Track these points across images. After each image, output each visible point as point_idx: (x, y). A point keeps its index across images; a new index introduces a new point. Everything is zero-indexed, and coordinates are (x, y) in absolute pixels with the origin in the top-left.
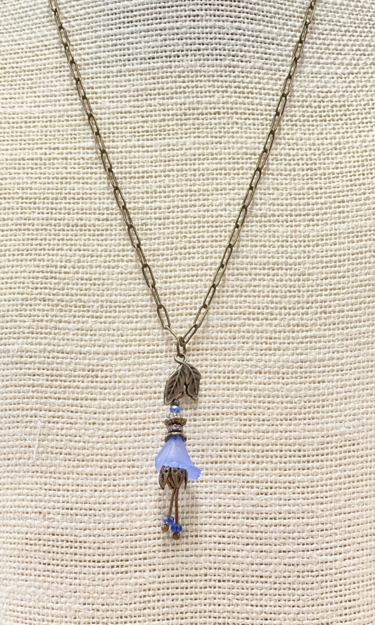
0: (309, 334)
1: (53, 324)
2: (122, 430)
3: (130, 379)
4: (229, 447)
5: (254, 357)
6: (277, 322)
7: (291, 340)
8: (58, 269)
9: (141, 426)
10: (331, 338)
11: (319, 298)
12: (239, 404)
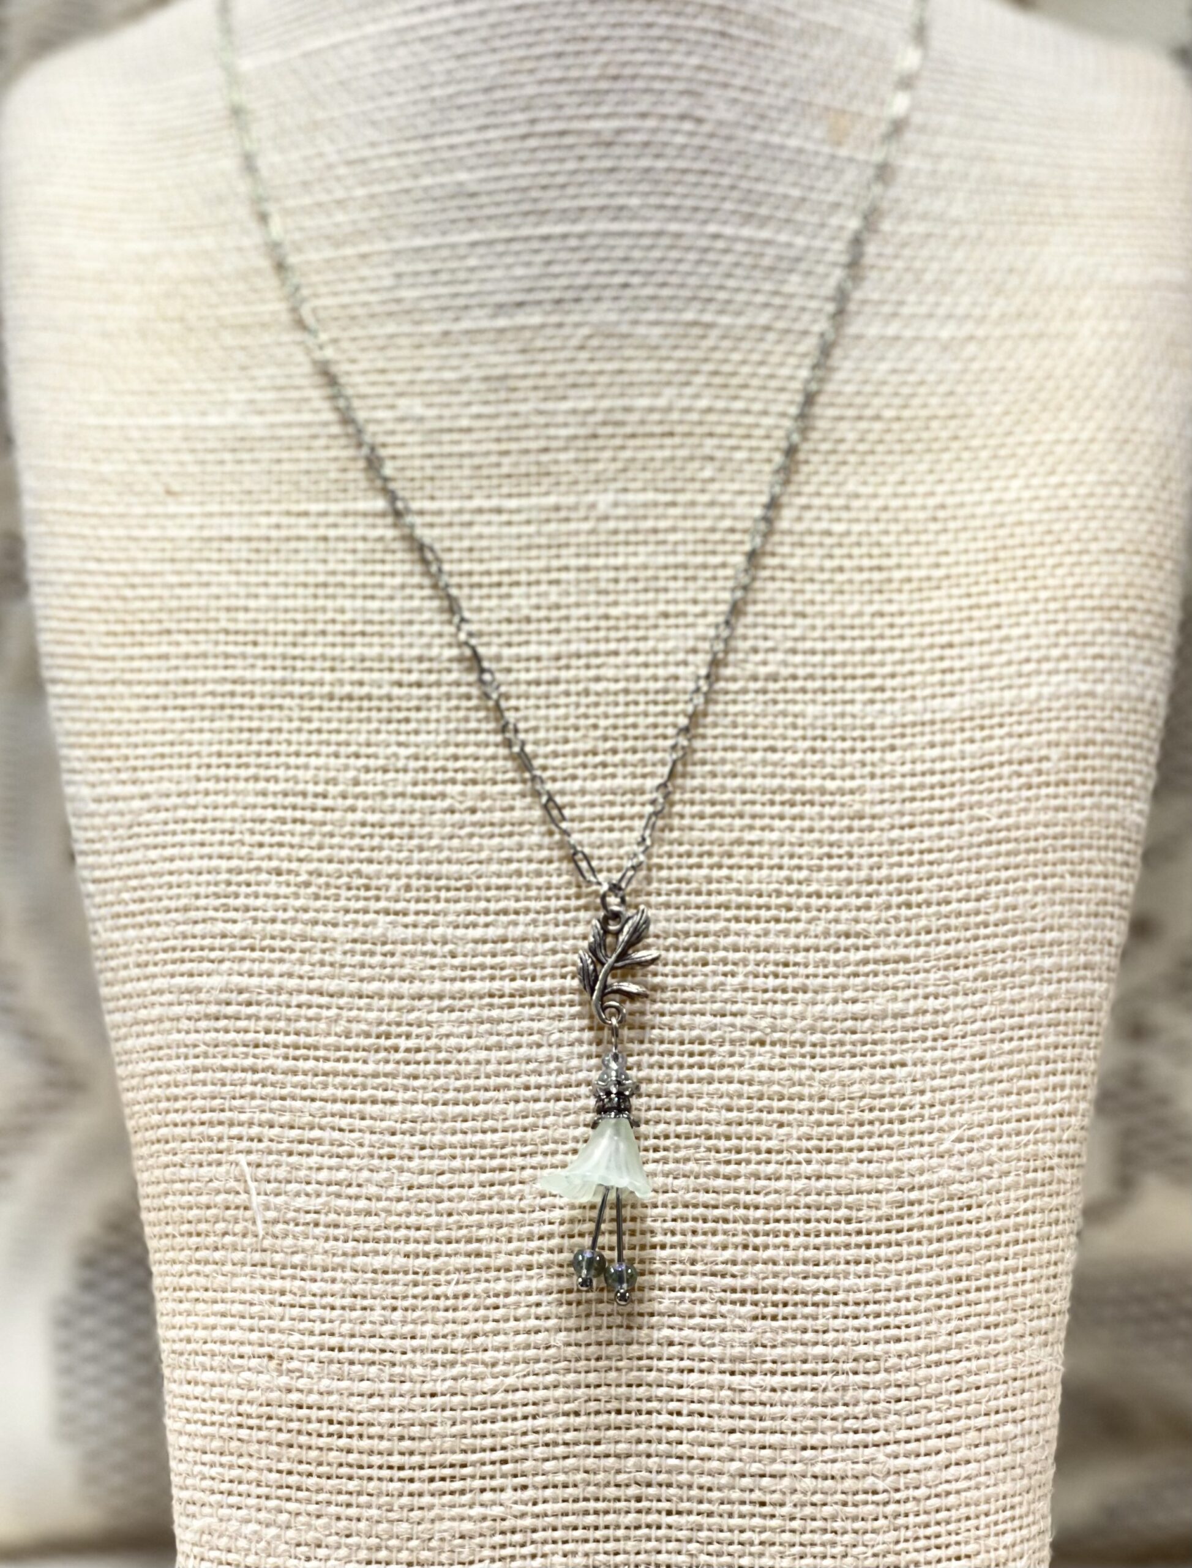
0: (872, 954)
1: (297, 928)
2: (453, 1171)
3: (473, 1056)
4: (691, 1212)
5: (750, 1008)
6: (800, 927)
7: (831, 969)
8: (310, 801)
9: (495, 1163)
10: (921, 964)
11: (897, 872)
12: (713, 1115)
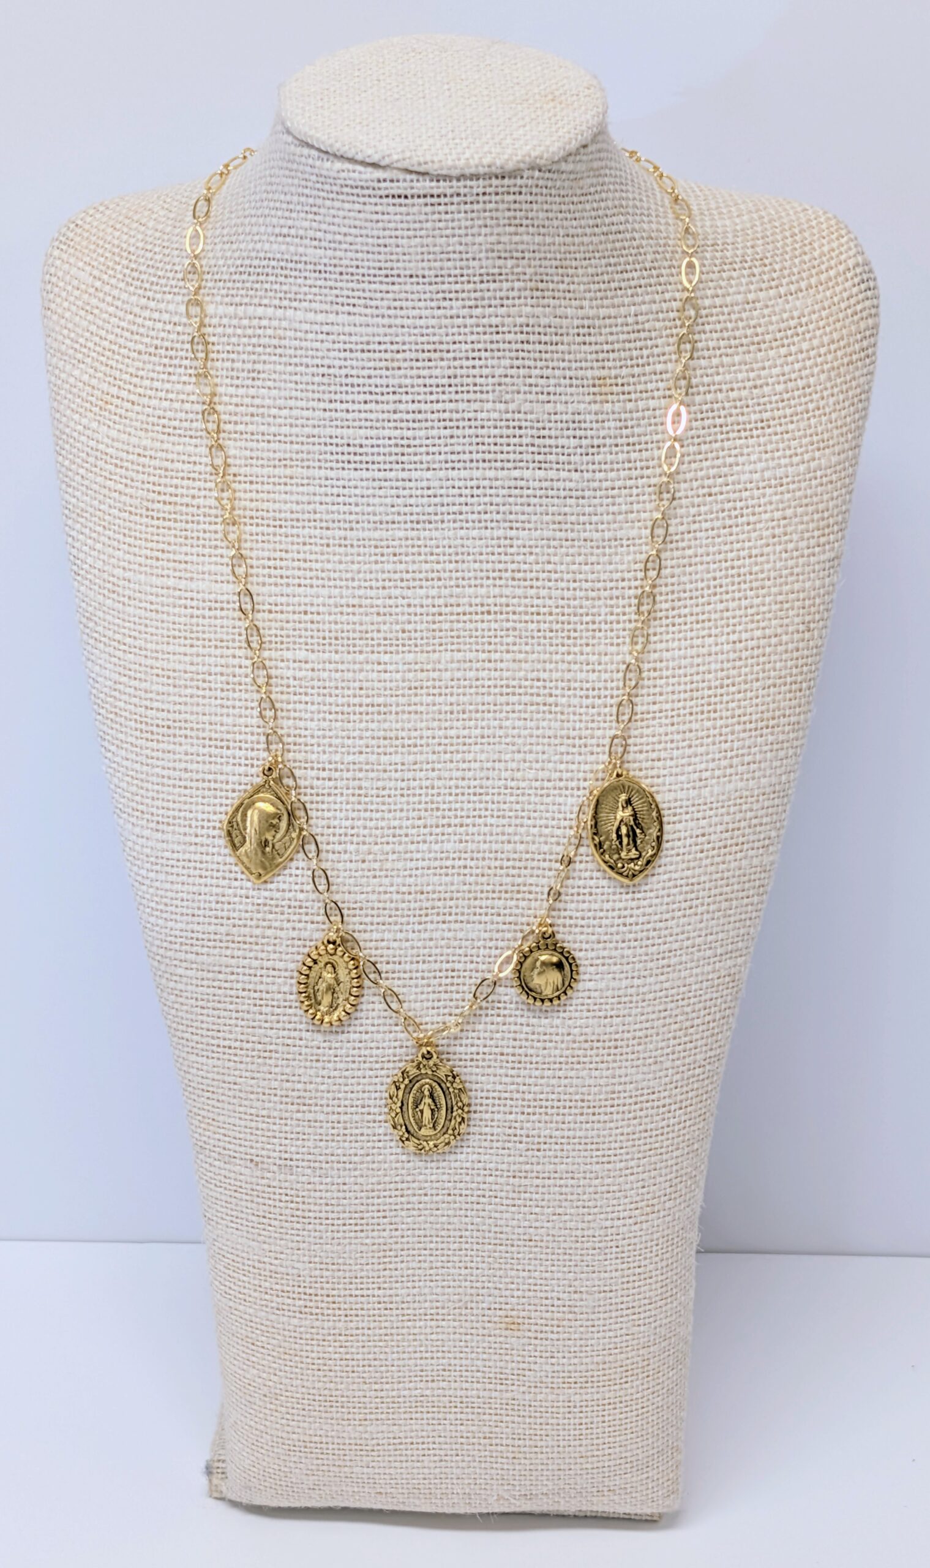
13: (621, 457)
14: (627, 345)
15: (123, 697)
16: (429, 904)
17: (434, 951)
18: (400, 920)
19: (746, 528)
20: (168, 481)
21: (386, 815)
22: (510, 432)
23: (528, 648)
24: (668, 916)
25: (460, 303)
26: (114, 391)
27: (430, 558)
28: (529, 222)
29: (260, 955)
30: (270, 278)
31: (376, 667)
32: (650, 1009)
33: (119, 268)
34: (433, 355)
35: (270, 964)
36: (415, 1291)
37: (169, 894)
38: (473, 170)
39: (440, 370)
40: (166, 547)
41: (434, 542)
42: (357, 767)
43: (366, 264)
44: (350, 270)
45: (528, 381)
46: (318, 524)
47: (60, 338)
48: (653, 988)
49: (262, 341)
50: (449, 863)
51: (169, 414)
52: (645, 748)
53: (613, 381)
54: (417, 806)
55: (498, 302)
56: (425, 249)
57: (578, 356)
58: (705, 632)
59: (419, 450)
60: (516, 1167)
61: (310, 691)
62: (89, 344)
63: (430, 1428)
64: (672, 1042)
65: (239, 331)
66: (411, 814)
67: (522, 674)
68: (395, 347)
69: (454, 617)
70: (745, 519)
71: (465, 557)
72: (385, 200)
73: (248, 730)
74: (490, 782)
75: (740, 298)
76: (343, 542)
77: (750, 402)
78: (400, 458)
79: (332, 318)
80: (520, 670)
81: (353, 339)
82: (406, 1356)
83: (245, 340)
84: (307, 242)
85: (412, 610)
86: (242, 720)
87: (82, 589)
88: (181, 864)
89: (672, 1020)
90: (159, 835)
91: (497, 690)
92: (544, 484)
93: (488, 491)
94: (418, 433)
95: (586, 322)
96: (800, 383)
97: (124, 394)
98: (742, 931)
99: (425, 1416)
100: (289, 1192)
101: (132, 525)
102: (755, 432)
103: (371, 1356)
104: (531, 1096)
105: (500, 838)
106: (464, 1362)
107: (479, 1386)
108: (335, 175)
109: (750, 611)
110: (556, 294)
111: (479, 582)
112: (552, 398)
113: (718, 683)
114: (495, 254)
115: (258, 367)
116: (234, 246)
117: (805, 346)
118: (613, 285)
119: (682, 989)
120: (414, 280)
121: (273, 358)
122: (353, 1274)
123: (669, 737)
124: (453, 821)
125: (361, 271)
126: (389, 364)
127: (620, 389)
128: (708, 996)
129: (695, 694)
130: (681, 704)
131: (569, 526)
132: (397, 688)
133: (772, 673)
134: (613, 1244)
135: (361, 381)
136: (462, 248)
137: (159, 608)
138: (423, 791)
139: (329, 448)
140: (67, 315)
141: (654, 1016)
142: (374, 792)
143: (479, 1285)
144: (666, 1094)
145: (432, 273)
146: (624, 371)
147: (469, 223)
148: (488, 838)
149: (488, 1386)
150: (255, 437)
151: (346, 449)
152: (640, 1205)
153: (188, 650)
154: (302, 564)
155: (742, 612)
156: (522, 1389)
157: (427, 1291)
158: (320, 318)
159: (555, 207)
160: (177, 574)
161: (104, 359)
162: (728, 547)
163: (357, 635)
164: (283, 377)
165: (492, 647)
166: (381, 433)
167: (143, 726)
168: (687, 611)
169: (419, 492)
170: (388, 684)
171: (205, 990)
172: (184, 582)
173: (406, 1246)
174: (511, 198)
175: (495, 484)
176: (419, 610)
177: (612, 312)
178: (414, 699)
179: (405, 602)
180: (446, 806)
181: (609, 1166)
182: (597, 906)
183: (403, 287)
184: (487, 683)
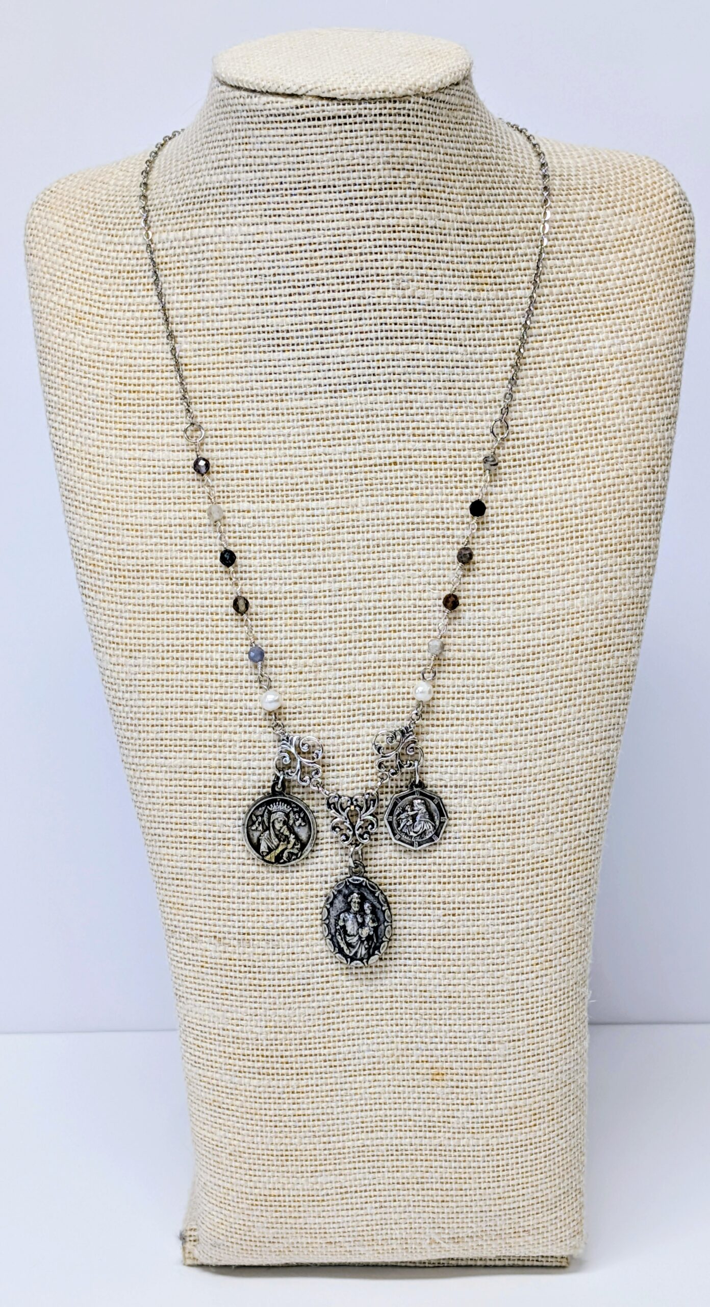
13: (496, 335)
14: (497, 246)
15: (100, 550)
16: (356, 706)
17: (361, 746)
18: (332, 720)
19: (599, 391)
20: (132, 374)
21: (318, 634)
22: (407, 313)
23: (428, 491)
24: (552, 707)
25: (364, 207)
26: (86, 309)
27: (346, 421)
28: (416, 140)
29: (218, 756)
30: (212, 204)
31: (305, 512)
32: (541, 787)
33: (87, 216)
34: (343, 252)
35: (226, 763)
36: (355, 1048)
37: (142, 710)
38: (371, 95)
39: (350, 263)
40: (131, 426)
41: (349, 407)
42: (293, 595)
43: (288, 179)
44: (275, 186)
45: (420, 271)
46: (255, 398)
47: (41, 274)
48: (543, 769)
49: (206, 255)
50: (371, 671)
51: (132, 322)
52: (526, 568)
53: (487, 274)
54: (343, 625)
55: (394, 206)
56: (335, 163)
57: (459, 253)
58: (571, 474)
59: (334, 331)
60: (436, 931)
61: (252, 535)
62: (66, 276)
63: (371, 1176)
64: (560, 816)
65: (187, 250)
66: (339, 632)
67: (424, 512)
68: (313, 247)
69: (368, 469)
70: (598, 384)
71: (375, 419)
72: (302, 124)
73: (203, 569)
74: (401, 603)
75: (584, 215)
76: (275, 412)
77: (597, 294)
78: (319, 339)
79: (262, 228)
80: (422, 509)
81: (280, 243)
82: (349, 1109)
83: (192, 257)
84: (240, 168)
85: (333, 464)
86: (198, 562)
87: (64, 468)
88: (151, 683)
89: (559, 797)
90: (132, 661)
91: (405, 527)
92: (436, 357)
93: (391, 363)
94: (333, 317)
95: (464, 226)
96: (636, 279)
97: (94, 310)
98: (613, 721)
99: (367, 1164)
100: (247, 963)
101: (104, 412)
102: (602, 317)
103: (319, 1111)
104: (446, 867)
105: (412, 648)
106: (398, 1112)
107: (411, 1134)
108: (262, 107)
109: (605, 457)
110: (440, 201)
111: (386, 438)
112: (439, 285)
113: (583, 513)
114: (390, 166)
115: (203, 276)
116: (181, 185)
117: (638, 252)
118: (484, 198)
119: (566, 770)
120: (327, 189)
121: (215, 268)
122: (302, 1035)
123: (546, 559)
124: (373, 636)
125: (284, 186)
126: (309, 262)
127: (492, 280)
128: (588, 776)
129: (565, 523)
130: (555, 532)
131: (457, 390)
132: (324, 529)
133: (626, 506)
134: (519, 996)
135: (286, 278)
136: (364, 161)
137: (128, 475)
138: (348, 612)
139: (262, 335)
140: (47, 256)
141: (544, 793)
142: (308, 615)
143: (408, 1040)
144: (558, 861)
145: (341, 183)
146: (495, 267)
147: (369, 139)
148: (402, 649)
149: (419, 1134)
150: (202, 333)
151: (275, 335)
152: (540, 960)
153: (152, 507)
154: (243, 432)
155: (599, 457)
156: (447, 1135)
157: (365, 1048)
158: (253, 229)
159: (436, 130)
160: (142, 447)
161: (77, 286)
162: (586, 406)
163: (290, 487)
164: (224, 281)
165: (399, 492)
166: (304, 319)
167: (117, 573)
168: (555, 457)
169: (336, 367)
170: (316, 526)
171: (173, 789)
172: (147, 453)
173: (346, 1008)
174: (402, 119)
175: (396, 357)
176: (338, 464)
177: (485, 219)
178: (337, 537)
179: (328, 457)
180: (366, 624)
181: (513, 927)
182: (494, 701)
183: (318, 197)
184: (396, 521)
